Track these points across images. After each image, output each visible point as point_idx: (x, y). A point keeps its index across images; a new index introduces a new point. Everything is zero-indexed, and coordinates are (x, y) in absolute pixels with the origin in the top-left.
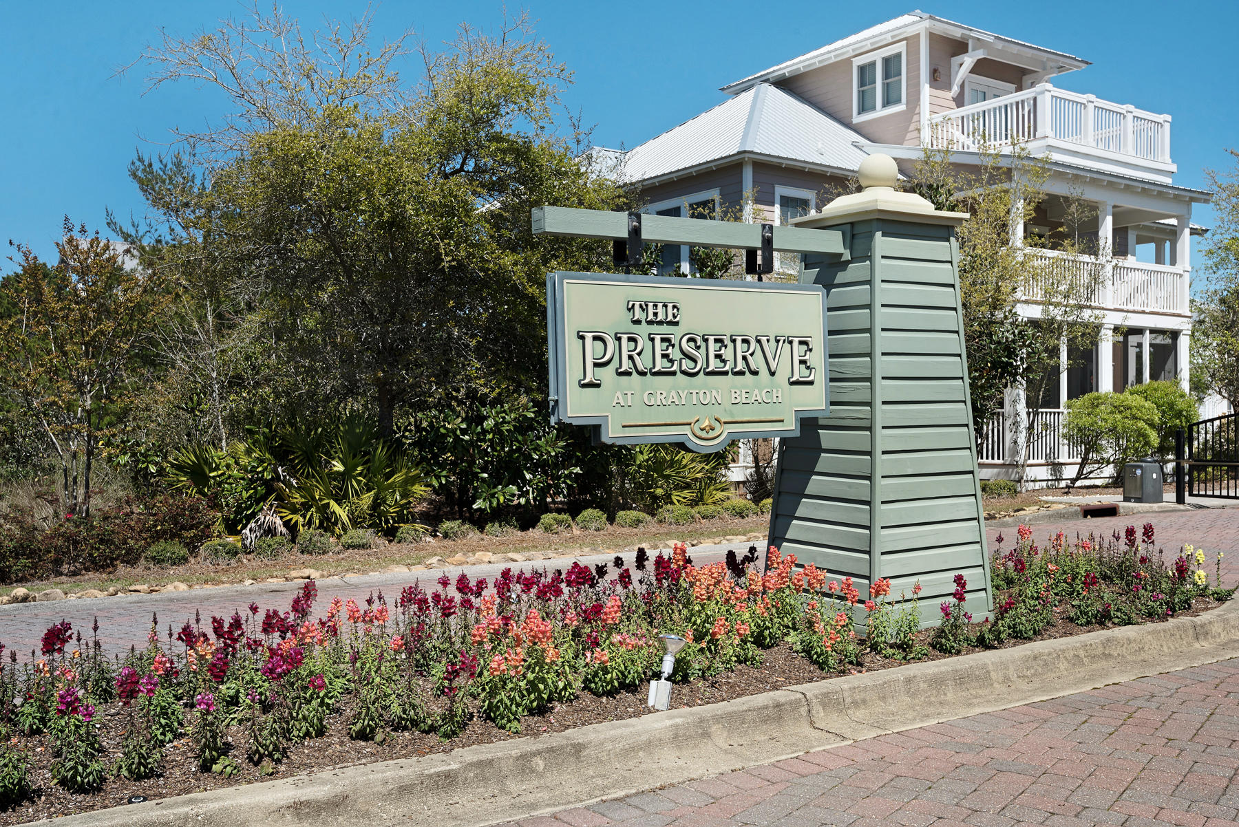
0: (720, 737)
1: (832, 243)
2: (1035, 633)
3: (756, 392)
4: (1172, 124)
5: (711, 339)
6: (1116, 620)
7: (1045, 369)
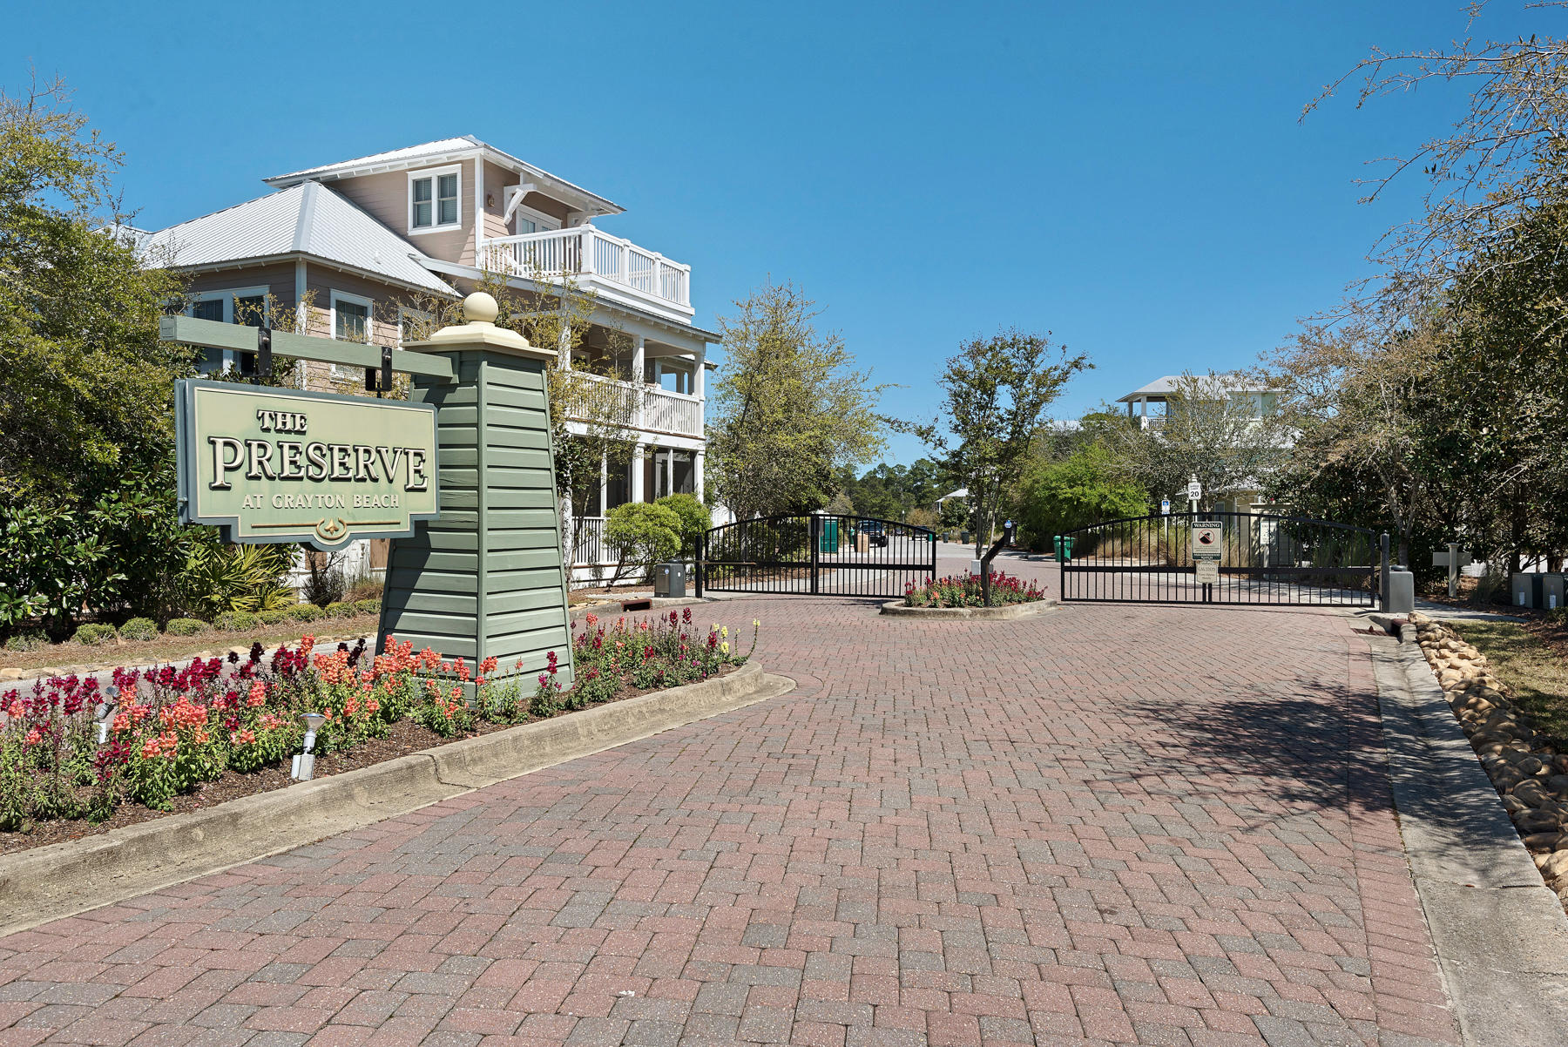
0: (362, 797)
1: (442, 367)
2: (608, 697)
3: (376, 497)
4: (691, 273)
5: (336, 448)
6: (667, 684)
7: (589, 481)
